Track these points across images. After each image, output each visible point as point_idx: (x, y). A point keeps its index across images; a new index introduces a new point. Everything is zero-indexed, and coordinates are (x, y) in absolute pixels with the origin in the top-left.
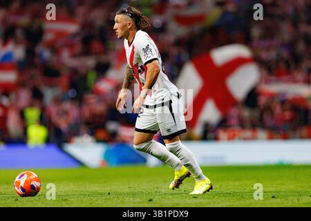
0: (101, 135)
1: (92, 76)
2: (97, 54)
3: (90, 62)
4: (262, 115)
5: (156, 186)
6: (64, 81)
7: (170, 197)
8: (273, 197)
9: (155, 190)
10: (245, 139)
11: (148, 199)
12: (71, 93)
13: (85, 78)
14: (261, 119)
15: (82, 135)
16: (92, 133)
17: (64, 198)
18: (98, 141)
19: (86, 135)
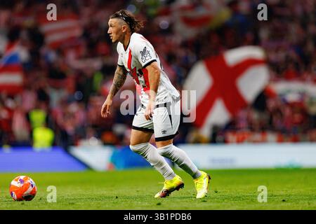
0: (108, 138)
1: (98, 78)
2: (103, 55)
3: (97, 64)
6: (71, 82)
7: (179, 200)
8: (284, 201)
11: (157, 203)
12: (77, 95)
13: (91, 80)
15: (89, 138)
16: (99, 136)
17: (71, 202)
18: (106, 144)
19: (93, 138)
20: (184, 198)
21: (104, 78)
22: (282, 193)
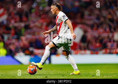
0: (27, 52)
1: (23, 30)
2: (25, 22)
3: (23, 25)
4: (88, 45)
5: (48, 72)
6: (12, 32)
7: (54, 76)
8: (93, 76)
9: (48, 73)
10: (82, 54)
11: (46, 76)
12: (15, 36)
13: (20, 31)
14: (88, 46)
15: (20, 52)
16: (24, 51)
17: (14, 76)
18: (26, 55)
19: (21, 52)
20: (56, 75)
21: (25, 30)
22: (92, 73)
